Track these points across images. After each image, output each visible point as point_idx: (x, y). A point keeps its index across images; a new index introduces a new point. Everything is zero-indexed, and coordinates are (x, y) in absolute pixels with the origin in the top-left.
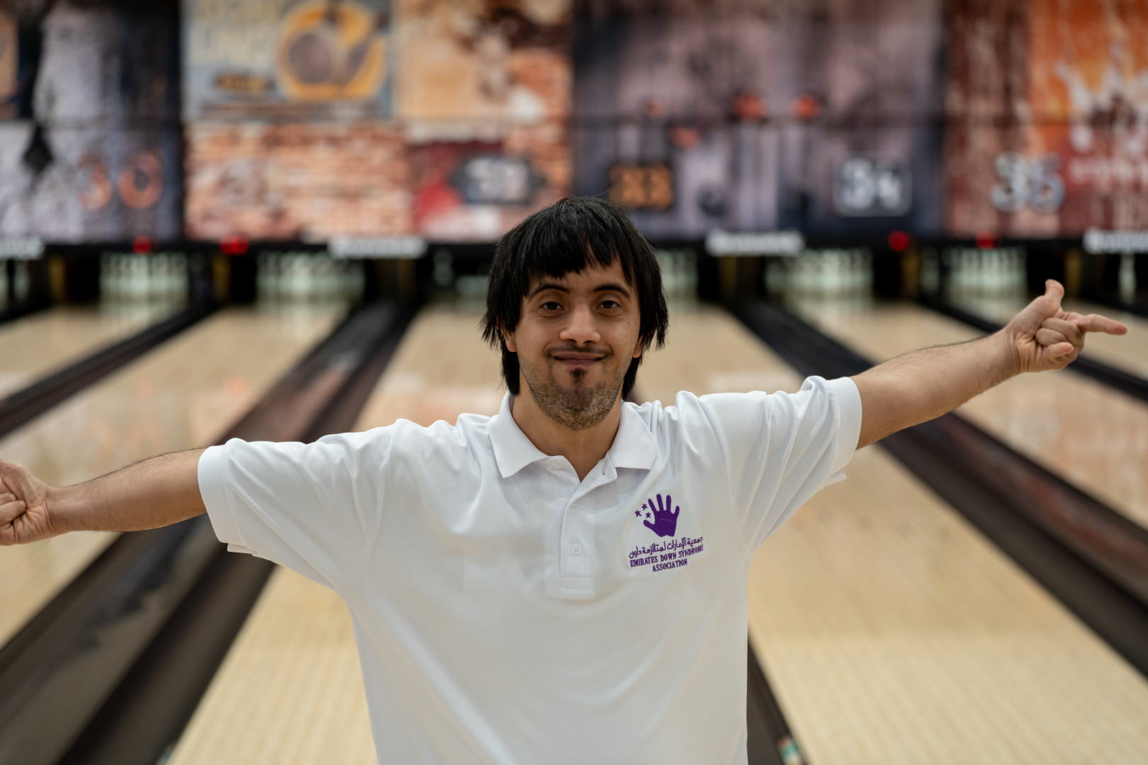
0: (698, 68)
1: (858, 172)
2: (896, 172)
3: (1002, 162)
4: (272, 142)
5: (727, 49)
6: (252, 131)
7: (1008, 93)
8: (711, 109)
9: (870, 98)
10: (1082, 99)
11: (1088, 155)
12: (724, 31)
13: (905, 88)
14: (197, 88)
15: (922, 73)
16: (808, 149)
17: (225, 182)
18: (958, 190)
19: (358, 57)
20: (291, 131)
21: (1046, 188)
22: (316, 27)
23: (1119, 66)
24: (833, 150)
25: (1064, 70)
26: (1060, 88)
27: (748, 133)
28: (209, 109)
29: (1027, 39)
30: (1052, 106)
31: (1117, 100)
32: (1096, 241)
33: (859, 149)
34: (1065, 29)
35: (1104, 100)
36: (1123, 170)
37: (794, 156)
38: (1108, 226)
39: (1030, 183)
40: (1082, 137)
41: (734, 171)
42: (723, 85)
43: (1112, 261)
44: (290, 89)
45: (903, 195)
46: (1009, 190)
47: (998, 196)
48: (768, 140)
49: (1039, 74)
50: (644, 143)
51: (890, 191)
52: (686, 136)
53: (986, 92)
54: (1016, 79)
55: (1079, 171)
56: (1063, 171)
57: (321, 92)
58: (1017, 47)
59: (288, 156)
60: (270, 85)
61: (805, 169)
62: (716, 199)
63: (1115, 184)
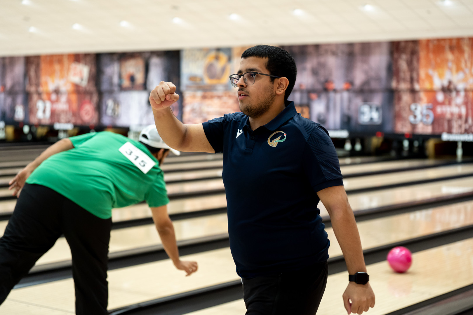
0: (315, 72)
1: (365, 109)
2: (377, 109)
3: (413, 107)
4: (204, 97)
5: (322, 65)
6: (199, 94)
7: (412, 80)
8: (319, 87)
9: (366, 83)
10: (438, 83)
11: (443, 104)
12: (322, 60)
13: (378, 79)
14: (185, 81)
15: (383, 73)
16: (350, 101)
17: (193, 110)
18: (397, 116)
19: (223, 70)
20: (209, 94)
21: (428, 116)
22: (213, 61)
23: (450, 69)
24: (358, 101)
25: (431, 72)
26: (430, 78)
27: (332, 95)
28: (188, 87)
29: (418, 60)
30: (427, 86)
31: (450, 83)
32: (445, 137)
33: (366, 101)
34: (431, 56)
35: (446, 83)
36: (455, 110)
37: (346, 104)
38: (450, 132)
39: (422, 113)
40: (440, 97)
41: (328, 108)
42: (322, 79)
43: (454, 144)
44: (207, 81)
45: (379, 118)
46: (415, 117)
47: (412, 119)
48: (338, 97)
49: (422, 73)
50: (301, 98)
51: (376, 116)
52: (314, 96)
53: (404, 80)
54: (415, 75)
55: (439, 110)
56: (433, 109)
57: (214, 82)
58: (415, 63)
59: (208, 102)
60: (201, 79)
61: (349, 108)
62: (322, 118)
63: (452, 114)
